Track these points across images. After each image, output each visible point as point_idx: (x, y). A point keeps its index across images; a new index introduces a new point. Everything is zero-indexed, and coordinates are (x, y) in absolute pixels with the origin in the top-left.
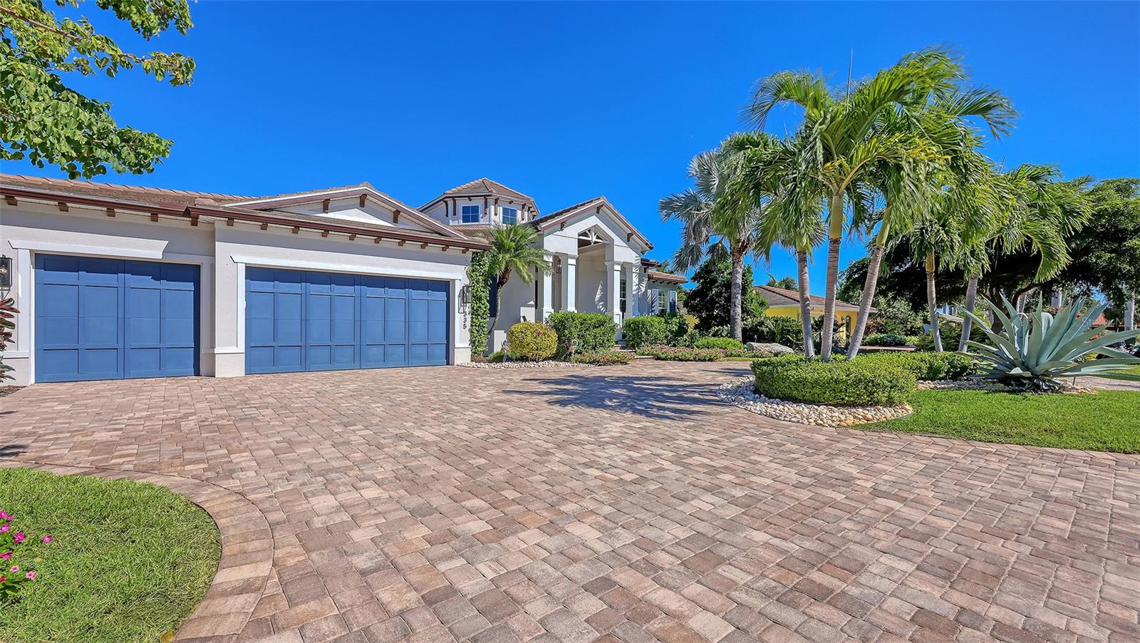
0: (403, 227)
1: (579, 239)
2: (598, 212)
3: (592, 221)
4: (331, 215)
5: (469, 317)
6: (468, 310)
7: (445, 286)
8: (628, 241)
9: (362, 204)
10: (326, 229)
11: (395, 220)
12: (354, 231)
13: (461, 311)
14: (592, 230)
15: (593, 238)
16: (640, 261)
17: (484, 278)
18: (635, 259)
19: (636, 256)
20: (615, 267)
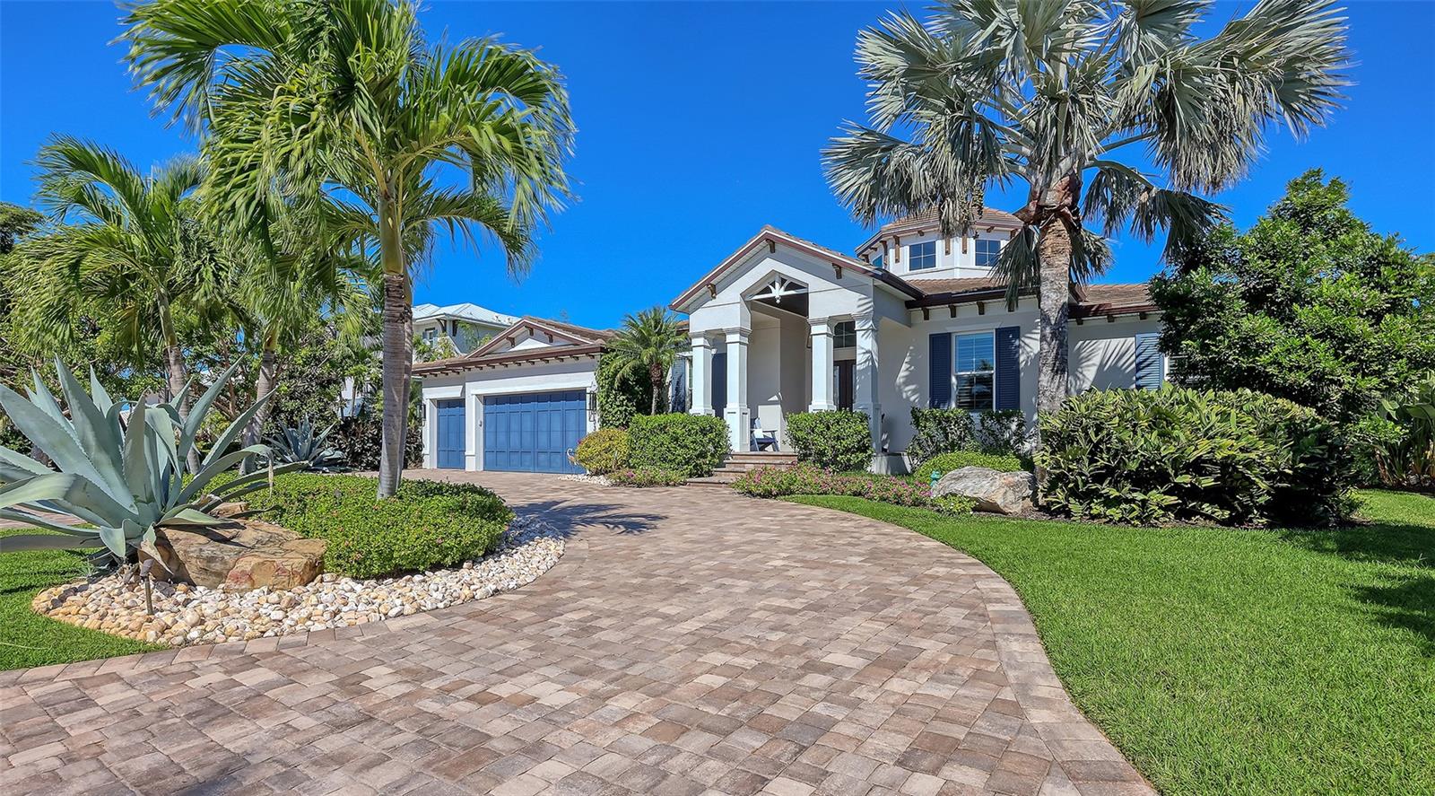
0: (558, 346)
1: (744, 302)
2: (772, 251)
4: (517, 348)
6: (597, 417)
7: (579, 394)
8: (839, 275)
9: (532, 335)
10: (517, 359)
11: (551, 341)
12: (529, 357)
13: (592, 419)
14: (777, 278)
15: (778, 292)
16: (870, 307)
17: (607, 381)
18: (859, 306)
19: (860, 299)
20: (815, 329)
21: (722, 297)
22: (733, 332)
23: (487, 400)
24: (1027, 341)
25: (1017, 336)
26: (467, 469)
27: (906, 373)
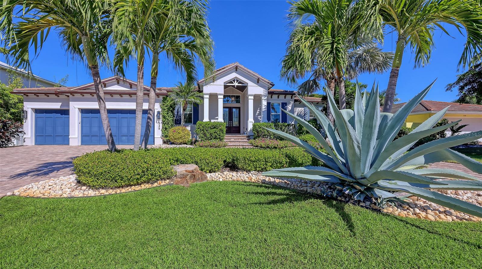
0: (133, 90)
1: (224, 85)
2: (236, 70)
3: (234, 75)
5: (161, 125)
6: (160, 122)
8: (258, 82)
9: (118, 83)
11: (131, 87)
13: (158, 122)
14: (236, 80)
15: (236, 84)
16: (267, 93)
17: (167, 107)
18: (263, 92)
19: (264, 90)
20: (250, 97)
21: (216, 83)
22: (221, 95)
23: (83, 111)
24: (288, 106)
25: (286, 105)
26: (70, 145)
27: (258, 112)
